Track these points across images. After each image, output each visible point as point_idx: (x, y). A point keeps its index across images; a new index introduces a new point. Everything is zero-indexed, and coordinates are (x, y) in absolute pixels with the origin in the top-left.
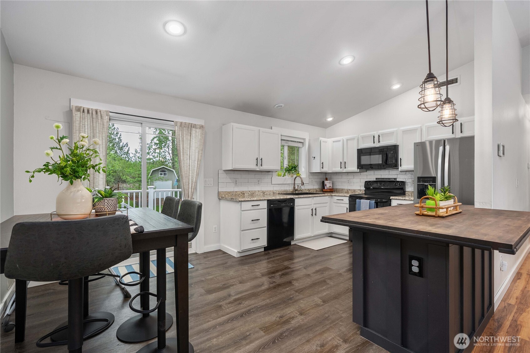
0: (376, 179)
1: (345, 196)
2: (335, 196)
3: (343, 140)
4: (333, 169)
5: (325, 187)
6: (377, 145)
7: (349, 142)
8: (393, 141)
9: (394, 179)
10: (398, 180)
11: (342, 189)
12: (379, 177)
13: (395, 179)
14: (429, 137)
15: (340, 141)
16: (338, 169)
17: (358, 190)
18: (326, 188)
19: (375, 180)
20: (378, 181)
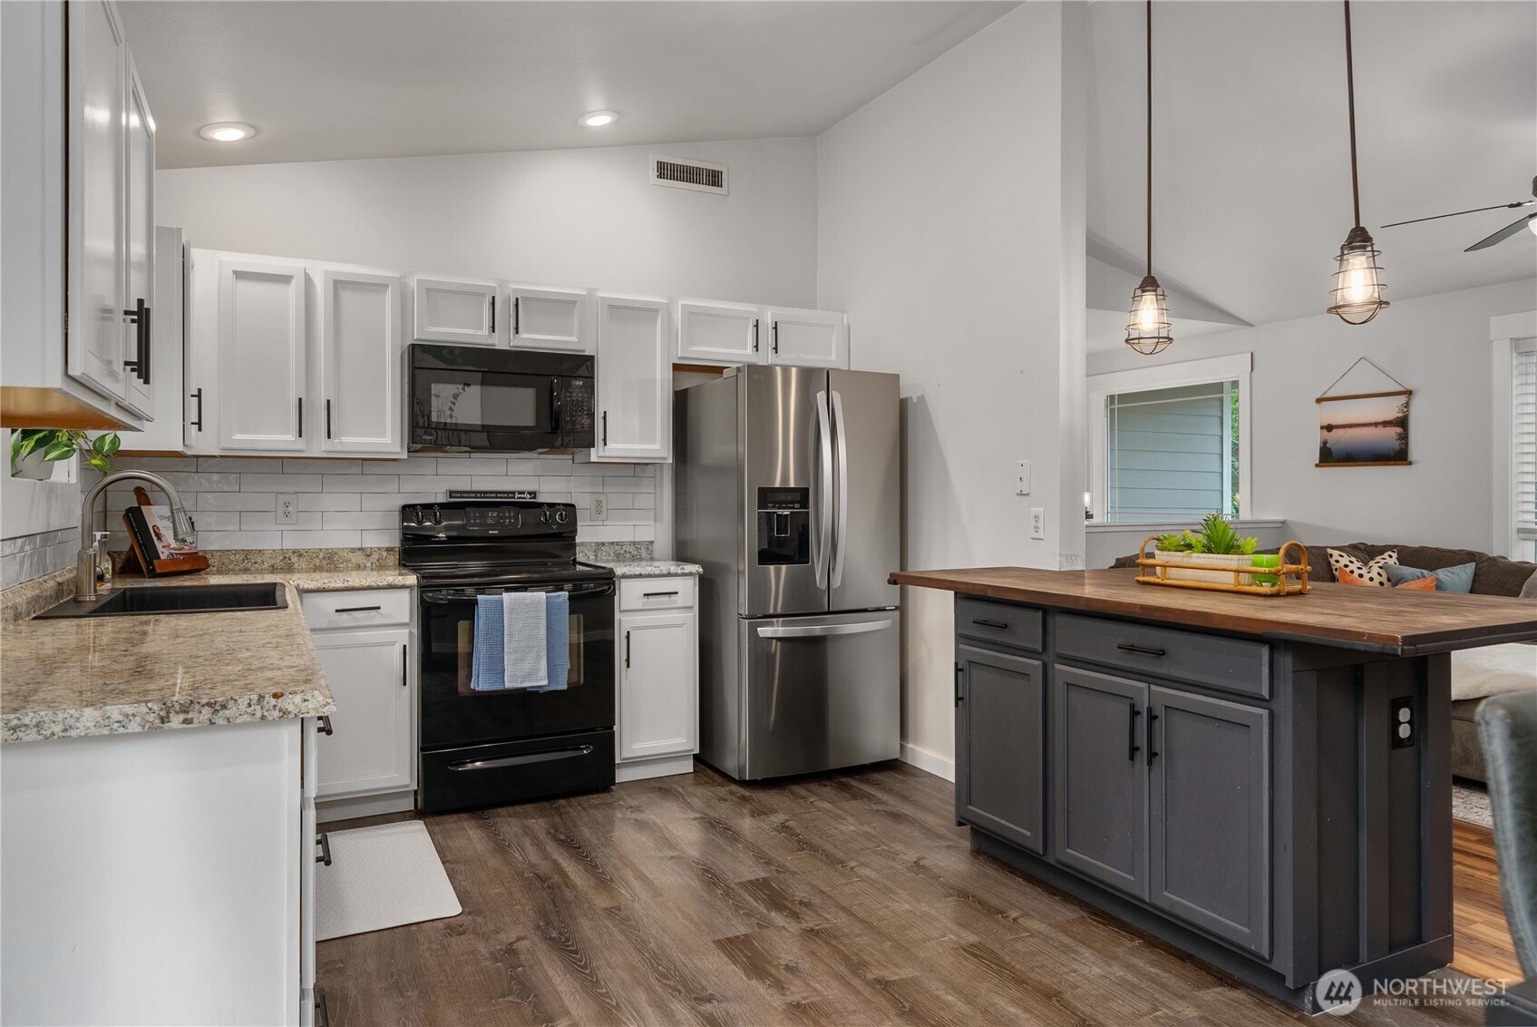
0: (452, 494)
1: (391, 587)
2: (324, 590)
3: (308, 280)
4: (238, 437)
5: (159, 545)
6: (501, 341)
7: (347, 297)
8: (574, 339)
9: (530, 493)
10: (540, 499)
11: (247, 554)
12: (463, 485)
13: (533, 494)
14: (695, 348)
15: (285, 279)
16: (280, 439)
17: (353, 550)
18: (166, 553)
19: (442, 499)
20: (458, 505)
